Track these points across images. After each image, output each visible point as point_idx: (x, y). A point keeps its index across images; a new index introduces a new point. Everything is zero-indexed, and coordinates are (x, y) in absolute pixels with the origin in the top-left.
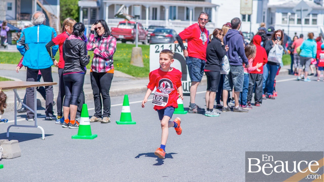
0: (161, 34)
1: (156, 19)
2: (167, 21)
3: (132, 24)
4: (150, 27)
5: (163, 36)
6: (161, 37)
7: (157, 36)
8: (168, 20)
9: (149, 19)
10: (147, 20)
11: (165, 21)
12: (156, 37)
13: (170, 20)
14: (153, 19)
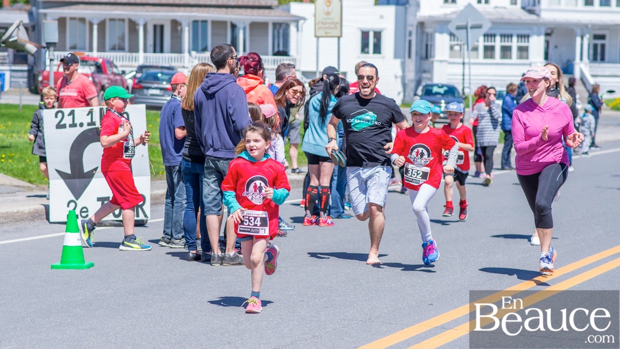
0: (156, 85)
1: (162, 51)
2: (186, 54)
3: (92, 62)
4: (141, 68)
5: (161, 89)
6: (157, 92)
7: (148, 88)
8: (189, 53)
9: (145, 51)
10: (141, 54)
11: (182, 55)
12: (145, 91)
13: (194, 53)
14: (155, 51)
